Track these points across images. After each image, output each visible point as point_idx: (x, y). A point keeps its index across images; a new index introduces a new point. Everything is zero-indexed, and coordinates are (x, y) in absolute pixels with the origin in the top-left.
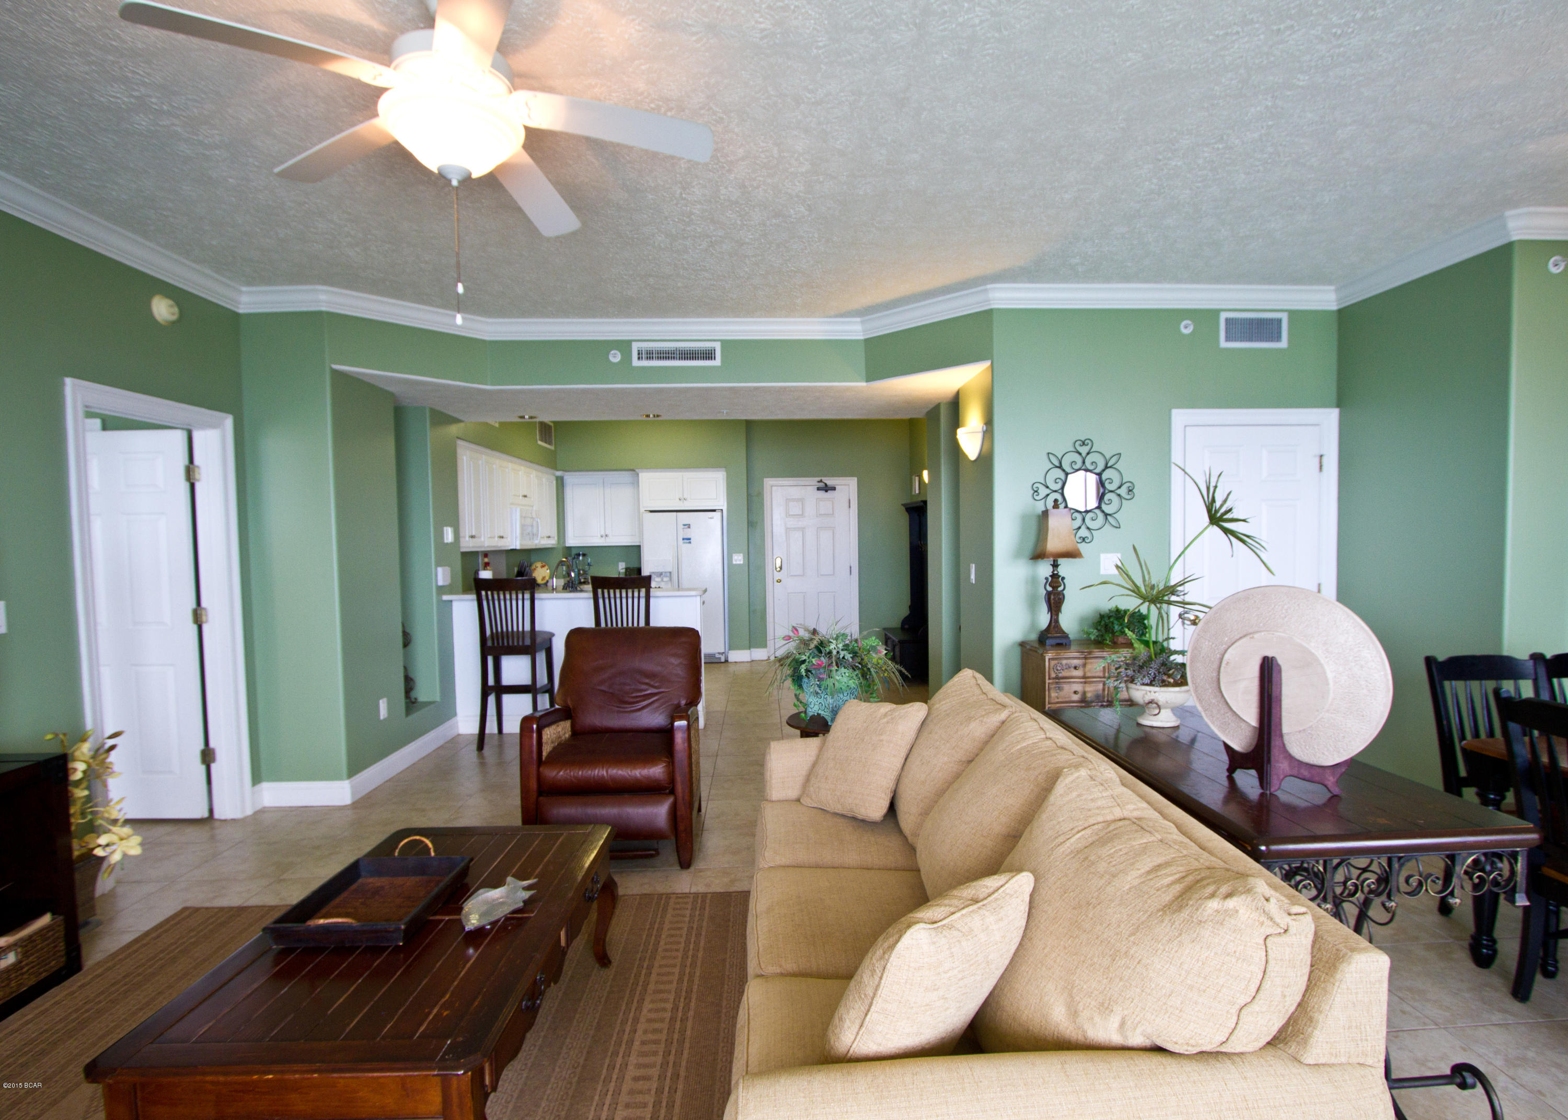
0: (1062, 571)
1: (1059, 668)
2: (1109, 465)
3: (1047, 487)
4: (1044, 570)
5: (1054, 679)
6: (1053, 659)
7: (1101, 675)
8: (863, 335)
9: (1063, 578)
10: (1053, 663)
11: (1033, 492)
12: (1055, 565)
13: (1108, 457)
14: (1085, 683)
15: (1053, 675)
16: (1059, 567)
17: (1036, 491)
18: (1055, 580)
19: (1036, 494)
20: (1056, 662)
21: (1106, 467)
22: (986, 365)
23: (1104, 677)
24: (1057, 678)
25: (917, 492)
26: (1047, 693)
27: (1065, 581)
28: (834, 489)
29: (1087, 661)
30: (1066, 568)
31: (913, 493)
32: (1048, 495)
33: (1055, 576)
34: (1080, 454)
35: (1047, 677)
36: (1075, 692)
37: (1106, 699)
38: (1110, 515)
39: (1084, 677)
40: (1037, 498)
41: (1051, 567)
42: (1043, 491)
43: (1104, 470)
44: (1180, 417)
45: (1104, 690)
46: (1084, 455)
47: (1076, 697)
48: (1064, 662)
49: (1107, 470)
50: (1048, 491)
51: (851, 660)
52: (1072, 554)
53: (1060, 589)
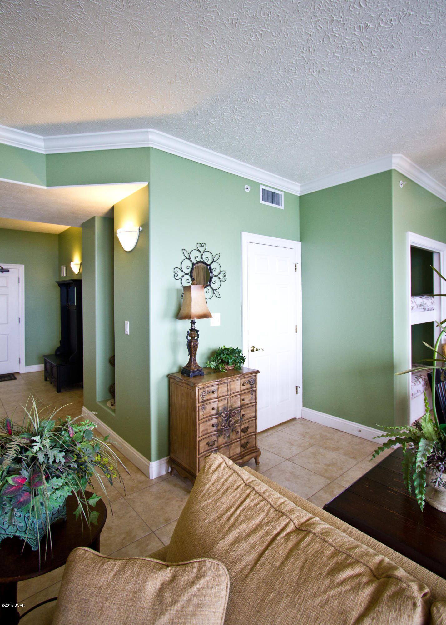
0: (197, 326)
1: (204, 395)
2: (214, 260)
3: (182, 271)
4: (186, 325)
5: (201, 402)
6: (201, 389)
7: (226, 394)
8: (45, 151)
9: (197, 331)
10: (200, 391)
11: (174, 274)
12: (193, 323)
13: (214, 256)
14: (218, 401)
15: (201, 400)
16: (196, 324)
17: (176, 274)
18: (193, 334)
19: (176, 275)
20: (202, 391)
21: (213, 261)
22: (143, 185)
23: (228, 395)
24: (203, 401)
25: (65, 275)
26: (197, 413)
27: (198, 333)
28: (8, 271)
29: (220, 386)
30: (200, 325)
31: (62, 276)
32: (183, 276)
33: (192, 329)
34: (200, 252)
35: (197, 403)
36: (213, 409)
37: (229, 410)
38: (215, 290)
39: (218, 398)
40: (176, 278)
41: (190, 324)
42: (180, 274)
43: (212, 263)
44: (246, 237)
45: (228, 403)
46: (202, 252)
47: (213, 412)
48: (207, 390)
49: (214, 263)
50: (183, 274)
51: (63, 461)
52: (206, 316)
53: (196, 338)
